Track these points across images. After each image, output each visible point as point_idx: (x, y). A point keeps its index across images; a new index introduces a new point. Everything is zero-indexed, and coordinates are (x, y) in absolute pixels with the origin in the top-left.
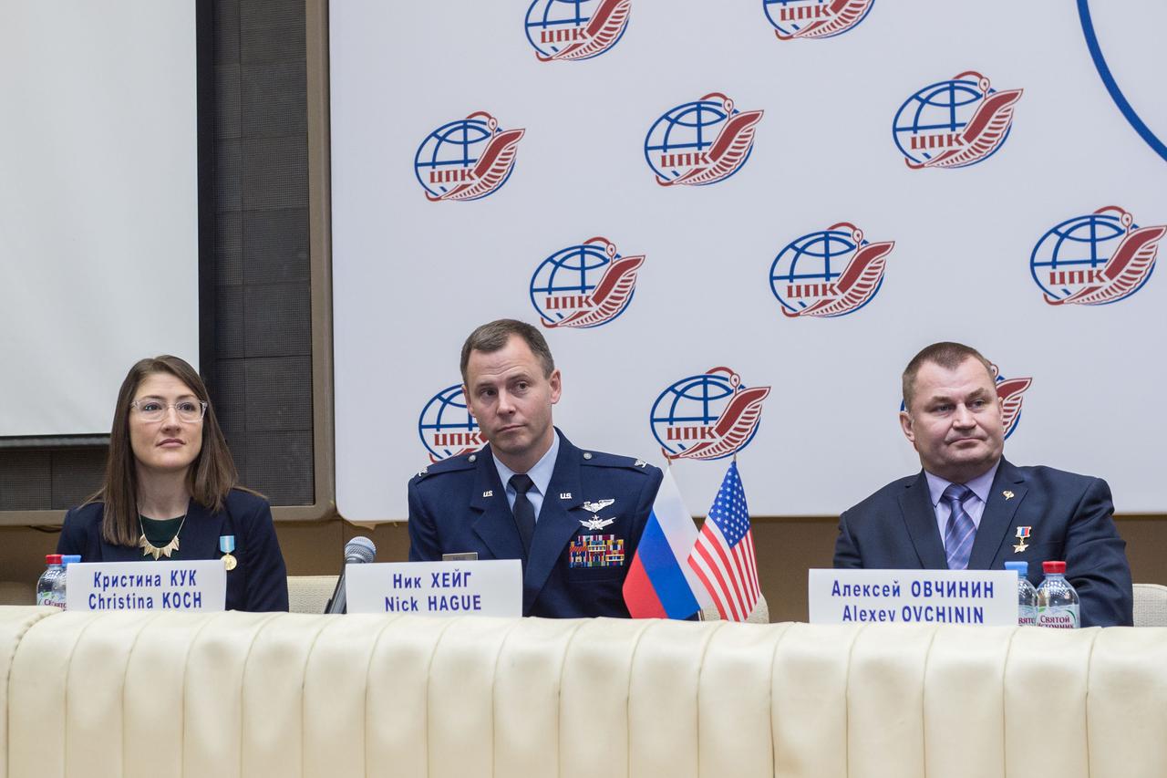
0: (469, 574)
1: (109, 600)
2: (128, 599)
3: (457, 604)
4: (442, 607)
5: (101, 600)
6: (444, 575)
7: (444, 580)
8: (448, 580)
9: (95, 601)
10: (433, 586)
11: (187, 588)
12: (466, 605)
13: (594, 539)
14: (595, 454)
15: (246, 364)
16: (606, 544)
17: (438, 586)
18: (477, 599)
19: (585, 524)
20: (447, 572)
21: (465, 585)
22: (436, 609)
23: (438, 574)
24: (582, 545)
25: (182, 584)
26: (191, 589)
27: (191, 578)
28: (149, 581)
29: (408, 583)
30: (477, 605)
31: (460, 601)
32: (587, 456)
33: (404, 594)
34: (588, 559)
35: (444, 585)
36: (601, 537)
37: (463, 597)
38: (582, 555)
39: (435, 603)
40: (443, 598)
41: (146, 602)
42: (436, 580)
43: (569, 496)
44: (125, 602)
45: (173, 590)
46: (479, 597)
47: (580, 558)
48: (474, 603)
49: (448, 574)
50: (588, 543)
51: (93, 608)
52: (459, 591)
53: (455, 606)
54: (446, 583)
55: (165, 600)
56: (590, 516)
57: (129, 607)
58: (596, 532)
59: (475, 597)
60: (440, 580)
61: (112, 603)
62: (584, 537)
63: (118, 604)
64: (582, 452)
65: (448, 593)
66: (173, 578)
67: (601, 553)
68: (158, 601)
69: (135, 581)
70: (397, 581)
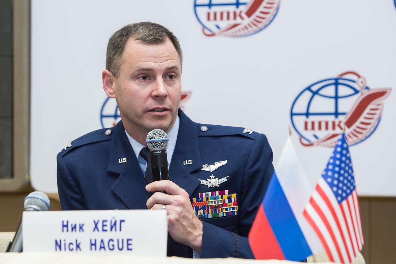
0: (123, 221)
3: (113, 245)
4: (101, 248)
6: (104, 221)
7: (103, 226)
8: (106, 226)
10: (94, 230)
12: (121, 247)
13: (212, 195)
14: (210, 127)
16: (222, 198)
17: (98, 230)
18: (130, 242)
19: (203, 182)
20: (105, 219)
21: (120, 230)
22: (96, 249)
23: (98, 221)
24: (202, 200)
29: (74, 228)
30: (130, 247)
31: (115, 243)
32: (204, 129)
33: (70, 237)
34: (208, 212)
35: (103, 230)
36: (217, 193)
37: (118, 240)
38: (203, 208)
39: (95, 245)
40: (102, 241)
42: (96, 227)
43: (190, 162)
46: (131, 240)
47: (202, 211)
48: (127, 245)
49: (106, 221)
50: (207, 199)
52: (115, 235)
53: (111, 247)
54: (105, 228)
56: (207, 175)
58: (213, 189)
59: (128, 240)
60: (100, 226)
62: (204, 194)
64: (199, 126)
65: (106, 236)
67: (218, 206)
70: (65, 226)
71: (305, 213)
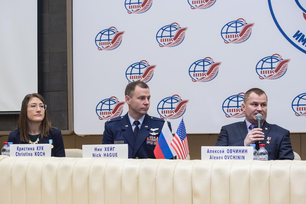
0: (114, 148)
1: (21, 154)
2: (26, 154)
3: (111, 155)
4: (107, 156)
5: (19, 154)
6: (108, 148)
7: (108, 149)
8: (109, 149)
9: (17, 154)
10: (105, 151)
11: (41, 151)
12: (114, 156)
13: (153, 137)
14: (154, 118)
15: (50, 93)
16: (156, 139)
17: (106, 151)
18: (116, 154)
19: (151, 133)
20: (108, 147)
21: (113, 150)
22: (106, 156)
23: (106, 148)
24: (150, 139)
25: (40, 150)
26: (42, 151)
27: (42, 148)
29: (99, 150)
30: (116, 156)
31: (112, 154)
32: (152, 118)
33: (97, 153)
34: (151, 143)
35: (108, 151)
36: (155, 137)
38: (150, 141)
39: (105, 155)
40: (108, 154)
41: (30, 154)
42: (106, 149)
43: (147, 127)
44: (25, 154)
45: (37, 151)
46: (117, 153)
47: (149, 142)
48: (116, 155)
49: (109, 148)
50: (152, 138)
51: (17, 156)
52: (112, 152)
53: (111, 156)
54: (108, 150)
55: (36, 154)
56: (152, 132)
57: (26, 156)
58: (154, 136)
59: (116, 153)
60: (107, 149)
61: (22, 154)
62: (151, 137)
63: (23, 155)
64: (150, 117)
65: (109, 152)
66: (37, 148)
67: (155, 141)
68: (34, 154)
69: (28, 149)
70: (96, 149)
71: (171, 144)
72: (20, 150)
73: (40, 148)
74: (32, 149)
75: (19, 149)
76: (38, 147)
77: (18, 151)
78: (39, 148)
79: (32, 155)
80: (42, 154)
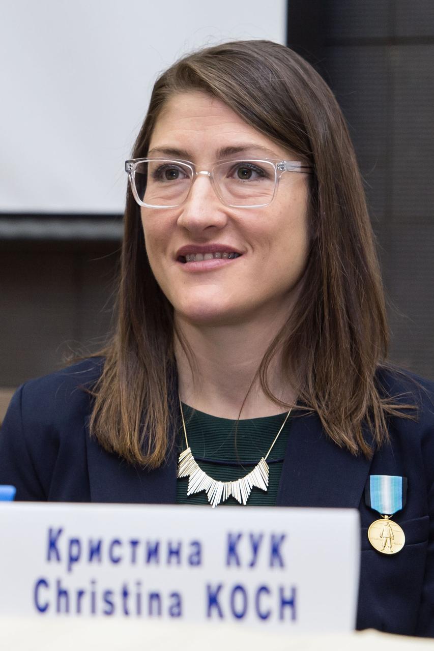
1: (81, 594)
2: (125, 594)
5: (62, 593)
9: (48, 595)
11: (264, 573)
15: (396, 55)
25: (252, 564)
26: (274, 578)
27: (275, 550)
28: (174, 553)
41: (167, 602)
44: (117, 599)
45: (230, 577)
51: (42, 610)
55: (213, 600)
57: (126, 612)
61: (86, 601)
63: (101, 605)
66: (232, 549)
68: (195, 602)
69: (142, 552)
72: (73, 559)
73: (255, 548)
74: (186, 552)
75: (63, 545)
76: (239, 536)
77: (55, 571)
78: (244, 549)
79: (176, 611)
80: (270, 603)
